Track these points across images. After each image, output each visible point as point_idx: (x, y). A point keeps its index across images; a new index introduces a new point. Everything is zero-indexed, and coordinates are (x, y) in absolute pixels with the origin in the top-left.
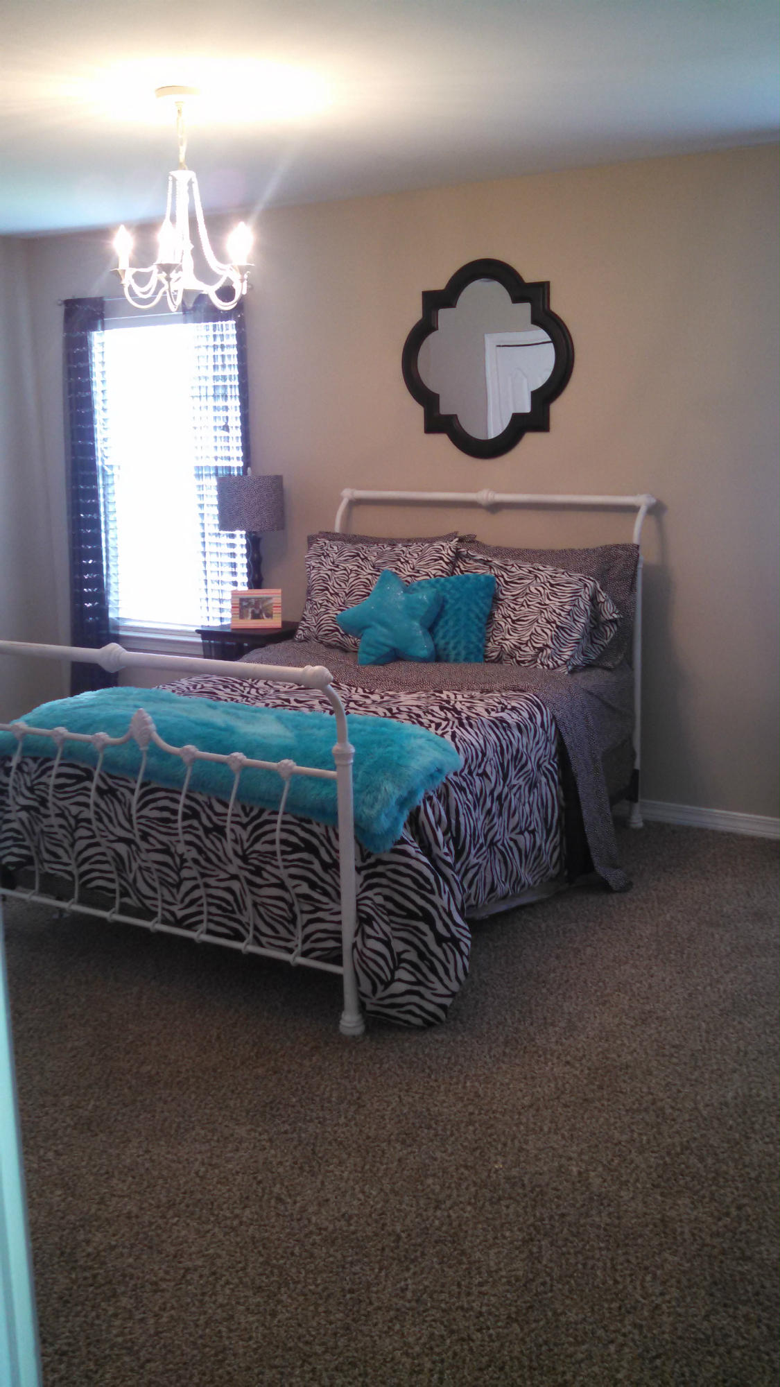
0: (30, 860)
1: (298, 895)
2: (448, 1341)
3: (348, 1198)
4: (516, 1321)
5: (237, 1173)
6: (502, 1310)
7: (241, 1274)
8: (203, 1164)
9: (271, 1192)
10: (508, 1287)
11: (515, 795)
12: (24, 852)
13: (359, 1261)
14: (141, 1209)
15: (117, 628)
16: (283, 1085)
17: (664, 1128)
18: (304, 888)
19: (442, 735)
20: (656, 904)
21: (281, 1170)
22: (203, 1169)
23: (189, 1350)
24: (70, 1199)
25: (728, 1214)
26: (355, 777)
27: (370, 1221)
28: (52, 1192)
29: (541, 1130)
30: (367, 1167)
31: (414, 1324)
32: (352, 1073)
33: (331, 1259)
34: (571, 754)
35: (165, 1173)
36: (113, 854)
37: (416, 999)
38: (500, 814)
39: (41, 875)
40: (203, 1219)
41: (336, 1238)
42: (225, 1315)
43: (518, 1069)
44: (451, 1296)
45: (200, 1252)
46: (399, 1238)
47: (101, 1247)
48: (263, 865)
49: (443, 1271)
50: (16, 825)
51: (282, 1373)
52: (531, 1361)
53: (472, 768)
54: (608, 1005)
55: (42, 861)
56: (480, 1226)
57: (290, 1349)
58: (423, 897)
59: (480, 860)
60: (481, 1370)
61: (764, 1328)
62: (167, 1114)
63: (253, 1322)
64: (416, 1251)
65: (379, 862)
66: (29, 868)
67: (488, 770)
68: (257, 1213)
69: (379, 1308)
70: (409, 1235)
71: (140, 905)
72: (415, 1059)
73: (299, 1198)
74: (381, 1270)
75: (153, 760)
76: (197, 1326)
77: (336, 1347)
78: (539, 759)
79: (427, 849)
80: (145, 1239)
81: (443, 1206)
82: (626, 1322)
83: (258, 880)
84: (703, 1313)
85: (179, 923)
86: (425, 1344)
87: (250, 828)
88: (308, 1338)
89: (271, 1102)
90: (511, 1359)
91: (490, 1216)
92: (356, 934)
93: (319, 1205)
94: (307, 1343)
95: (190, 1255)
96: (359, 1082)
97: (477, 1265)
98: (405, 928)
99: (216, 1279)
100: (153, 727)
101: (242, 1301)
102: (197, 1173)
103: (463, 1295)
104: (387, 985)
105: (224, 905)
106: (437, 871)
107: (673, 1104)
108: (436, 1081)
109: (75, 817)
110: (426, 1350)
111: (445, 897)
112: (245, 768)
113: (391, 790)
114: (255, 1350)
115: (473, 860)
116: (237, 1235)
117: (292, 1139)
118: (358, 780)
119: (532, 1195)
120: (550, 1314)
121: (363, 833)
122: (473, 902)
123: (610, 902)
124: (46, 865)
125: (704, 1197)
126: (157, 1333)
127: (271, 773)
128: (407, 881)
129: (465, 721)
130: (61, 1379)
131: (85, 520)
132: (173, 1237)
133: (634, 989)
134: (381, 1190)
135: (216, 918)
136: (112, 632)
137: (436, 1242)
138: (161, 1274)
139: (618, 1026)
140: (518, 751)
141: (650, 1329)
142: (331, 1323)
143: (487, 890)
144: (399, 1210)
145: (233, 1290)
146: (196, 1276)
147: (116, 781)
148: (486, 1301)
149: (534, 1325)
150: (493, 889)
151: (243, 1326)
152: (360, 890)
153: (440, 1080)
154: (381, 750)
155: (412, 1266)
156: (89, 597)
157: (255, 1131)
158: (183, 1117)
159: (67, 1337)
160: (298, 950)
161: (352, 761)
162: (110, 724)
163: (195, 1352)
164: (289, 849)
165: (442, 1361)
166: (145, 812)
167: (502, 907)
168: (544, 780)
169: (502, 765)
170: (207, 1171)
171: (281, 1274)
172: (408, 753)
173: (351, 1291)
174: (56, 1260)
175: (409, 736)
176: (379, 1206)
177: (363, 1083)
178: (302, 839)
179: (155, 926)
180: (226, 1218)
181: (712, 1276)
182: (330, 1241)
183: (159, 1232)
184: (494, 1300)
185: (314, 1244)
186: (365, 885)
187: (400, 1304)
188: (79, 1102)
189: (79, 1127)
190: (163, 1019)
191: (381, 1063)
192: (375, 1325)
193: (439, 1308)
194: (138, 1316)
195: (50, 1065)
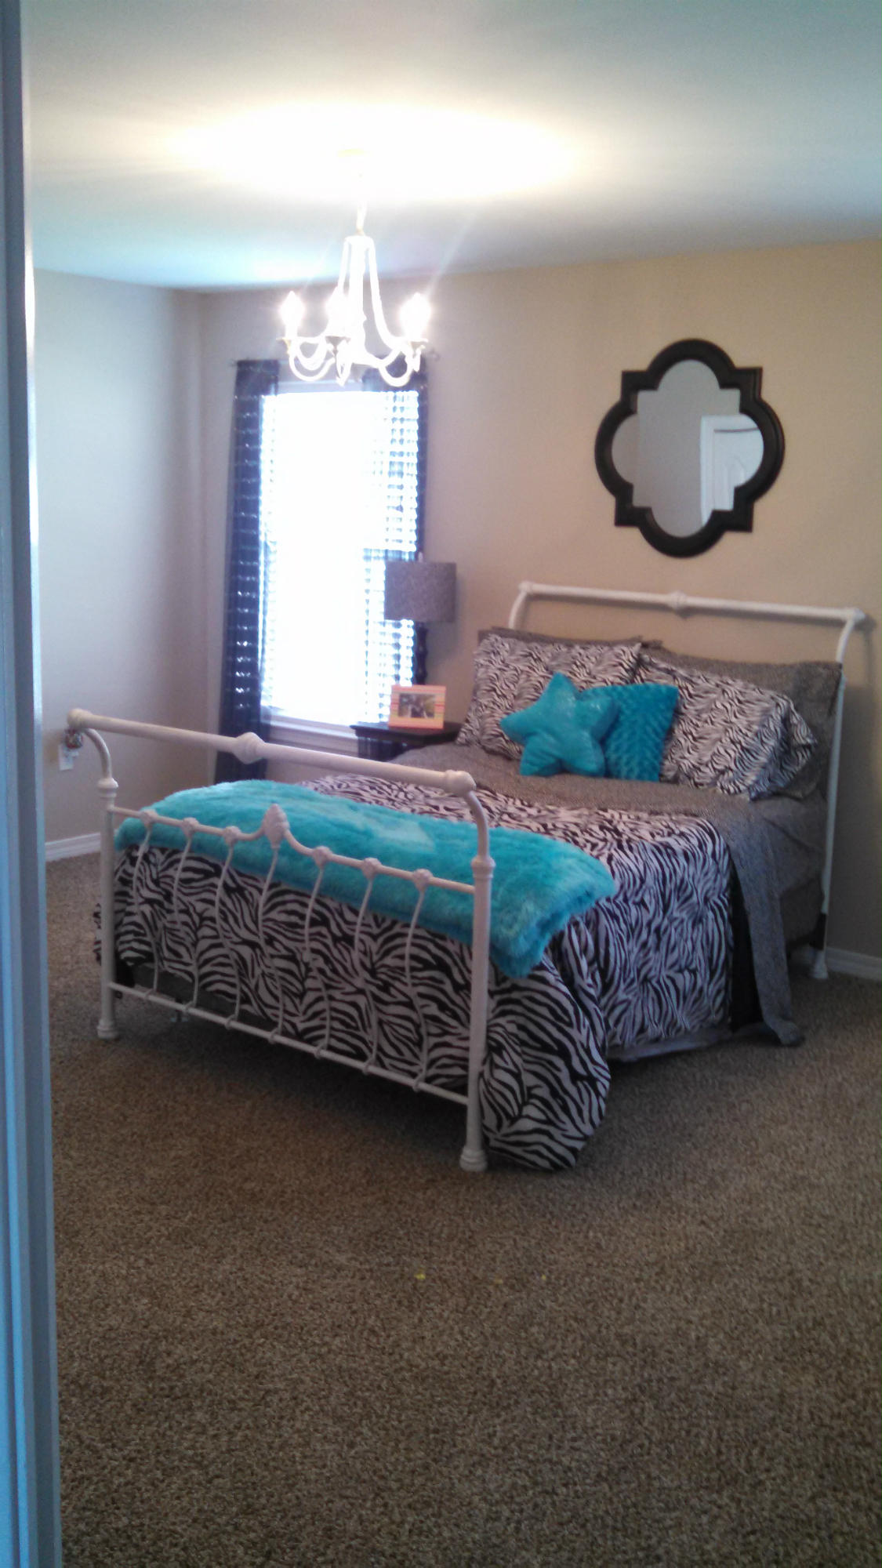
0: (149, 957)
1: (426, 1016)
2: (531, 1492)
3: (445, 1338)
4: (606, 1480)
5: (332, 1300)
6: (592, 1467)
7: (323, 1401)
8: (297, 1287)
9: (365, 1323)
10: (602, 1445)
11: (676, 929)
12: (144, 948)
13: (448, 1402)
14: (228, 1326)
15: (268, 717)
16: (392, 1216)
17: (799, 1302)
18: (433, 1009)
19: (597, 857)
20: (828, 1063)
21: (378, 1302)
22: (296, 1293)
23: (259, 1470)
24: (156, 1308)
25: (853, 1397)
26: (494, 894)
27: (465, 1363)
28: (138, 1300)
29: (663, 1289)
30: (470, 1308)
31: (497, 1472)
32: (467, 1211)
33: (419, 1397)
34: (744, 889)
35: (256, 1292)
36: (235, 956)
37: (545, 1139)
38: (657, 948)
39: (160, 974)
40: (291, 1343)
41: (428, 1377)
42: (301, 1440)
43: (647, 1224)
44: (540, 1447)
45: (283, 1375)
46: (493, 1383)
47: (182, 1360)
48: (391, 981)
49: (536, 1421)
50: (138, 919)
51: (352, 1504)
52: (616, 1521)
53: (628, 895)
54: (756, 1166)
55: (162, 959)
56: (582, 1380)
57: (364, 1482)
58: (560, 1030)
59: (630, 997)
60: (561, 1524)
61: (873, 1517)
62: (266, 1233)
63: (329, 1451)
64: (509, 1399)
65: (516, 988)
66: (148, 965)
67: (647, 899)
68: (347, 1343)
69: (462, 1451)
70: (505, 1382)
71: (260, 1014)
72: (537, 1203)
73: (393, 1333)
74: (470, 1413)
75: (284, 860)
76: (271, 1448)
77: (413, 1485)
78: (708, 892)
79: (568, 979)
80: (228, 1356)
81: (545, 1356)
82: (725, 1493)
83: (385, 997)
84: (809, 1494)
85: (299, 1036)
86: (505, 1493)
87: (381, 940)
88: (384, 1472)
89: (377, 1233)
90: (596, 1518)
91: (595, 1372)
92: (484, 1062)
93: (414, 1341)
94: (383, 1477)
95: (273, 1377)
96: (474, 1221)
97: (573, 1420)
98: (538, 1061)
99: (297, 1404)
100: (286, 824)
101: (320, 1428)
102: (290, 1296)
103: (553, 1448)
104: (513, 1120)
105: (348, 1020)
106: (578, 1002)
107: (813, 1277)
108: (556, 1227)
109: (200, 915)
110: (506, 1499)
111: (584, 1032)
112: (378, 874)
113: (531, 911)
114: (328, 1479)
115: (621, 996)
116: (324, 1363)
117: (394, 1272)
118: (499, 897)
119: (642, 1356)
120: (643, 1477)
121: (499, 953)
122: (618, 1040)
123: (777, 1057)
124: (166, 963)
125: (830, 1376)
126: (229, 1451)
127: (406, 882)
128: (544, 1011)
129: (625, 844)
130: (127, 1484)
131: (243, 598)
132: (257, 1358)
133: (789, 1151)
134: (482, 1333)
135: (338, 1034)
136: (263, 721)
137: (533, 1392)
138: (240, 1393)
139: (764, 1190)
140: (682, 881)
141: (748, 1503)
142: (410, 1460)
143: (637, 1027)
144: (498, 1356)
145: (312, 1416)
146: (276, 1399)
147: (246, 880)
148: (576, 1457)
149: (624, 1487)
150: (642, 1030)
151: (317, 1454)
152: (491, 1015)
153: (561, 1227)
154: (527, 867)
155: (503, 1413)
156: (241, 682)
157: (356, 1260)
158: (282, 1238)
159: (136, 1444)
160: (421, 1076)
161: (491, 876)
162: (242, 818)
163: (266, 1473)
164: (420, 966)
165: (521, 1511)
166: (273, 915)
167: (654, 1051)
168: (710, 915)
169: (663, 895)
170: (301, 1295)
171: (364, 1406)
172: (556, 872)
173: (436, 1431)
174: (135, 1367)
175: (559, 855)
176: (477, 1349)
177: (477, 1221)
178: (434, 956)
179: (274, 1037)
180: (315, 1344)
181: (825, 1458)
182: (420, 1378)
183: (243, 1351)
184: (585, 1456)
185: (403, 1380)
186: (498, 1011)
187: (486, 1449)
188: (176, 1213)
189: (173, 1237)
190: (273, 1136)
191: (500, 1204)
192: (456, 1468)
193: (526, 1458)
194: (211, 1431)
195: (151, 1172)
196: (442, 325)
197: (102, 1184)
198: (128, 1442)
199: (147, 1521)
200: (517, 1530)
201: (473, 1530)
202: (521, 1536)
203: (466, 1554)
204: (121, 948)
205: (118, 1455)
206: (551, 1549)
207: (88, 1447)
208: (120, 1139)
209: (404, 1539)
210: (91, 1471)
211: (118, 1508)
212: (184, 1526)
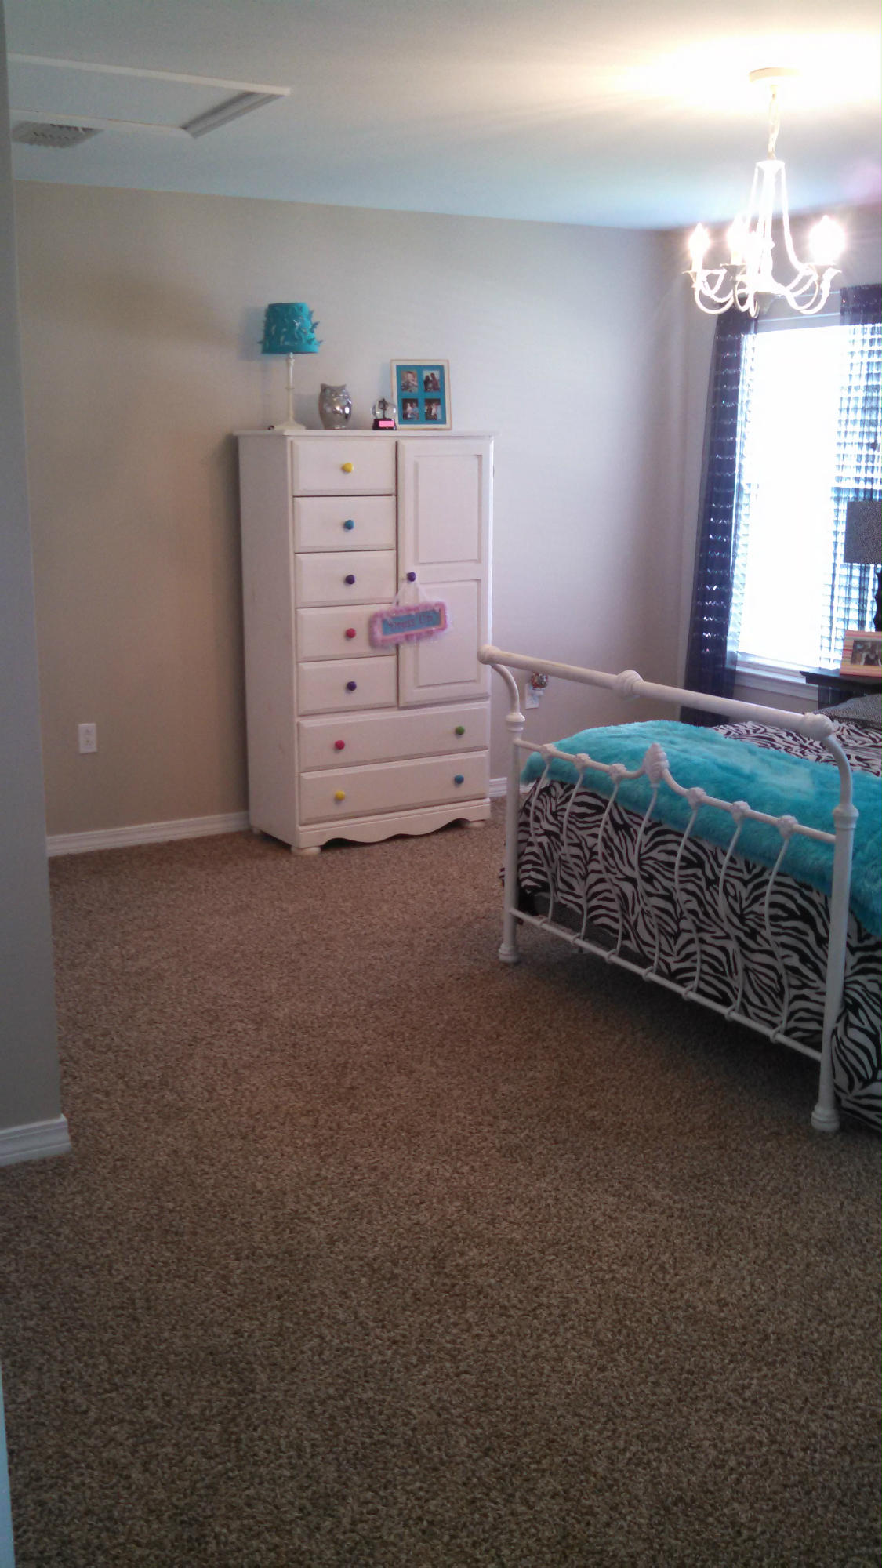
0: (545, 887)
1: (787, 967)
2: (764, 1449)
3: (733, 1286)
4: (850, 1453)
5: (633, 1232)
6: (840, 1439)
7: (590, 1323)
8: (604, 1214)
9: (659, 1258)
10: (858, 1419)
12: (540, 877)
13: (713, 1347)
14: (525, 1239)
15: (735, 662)
16: (722, 1162)
18: (794, 961)
21: (677, 1241)
22: (601, 1219)
23: (506, 1374)
24: (465, 1212)
27: (744, 1314)
28: (451, 1202)
30: (769, 1262)
31: (738, 1422)
32: (803, 1168)
33: (685, 1337)
35: (563, 1213)
36: (619, 892)
39: (555, 904)
40: (579, 1264)
41: (701, 1320)
42: (555, 1355)
44: (792, 1407)
45: (560, 1292)
46: (767, 1338)
47: (471, 1262)
48: (758, 928)
49: (797, 1382)
50: (535, 849)
51: (582, 1423)
52: (845, 1495)
55: (557, 890)
57: (602, 1404)
60: (785, 1486)
62: (591, 1160)
63: (579, 1370)
64: (777, 1355)
65: (880, 946)
66: (545, 895)
68: (633, 1274)
69: (711, 1397)
70: (779, 1339)
71: (638, 950)
73: (682, 1272)
74: (731, 1361)
75: (664, 799)
76: (524, 1356)
77: (649, 1417)
81: (830, 1322)
83: (751, 944)
85: (672, 976)
86: (738, 1444)
87: (750, 886)
88: (624, 1400)
89: (701, 1175)
90: (824, 1487)
92: (838, 1020)
93: (700, 1284)
94: (621, 1405)
95: (550, 1292)
96: (806, 1178)
97: (837, 1388)
99: (564, 1322)
100: (666, 763)
101: (578, 1347)
102: (593, 1221)
103: (806, 1411)
104: (867, 1083)
105: (717, 964)
109: (590, 849)
110: (737, 1450)
112: (747, 819)
114: (568, 1395)
116: (604, 1288)
117: (705, 1216)
121: (859, 905)
124: (559, 894)
126: (485, 1351)
127: (774, 828)
130: (383, 1362)
131: (715, 542)
132: (542, 1272)
134: (773, 1288)
135: (707, 978)
136: (728, 666)
137: (804, 1353)
138: (515, 1301)
142: (654, 1394)
144: (781, 1313)
145: (574, 1336)
146: (545, 1313)
147: (632, 817)
148: (827, 1425)
151: (566, 1371)
152: (850, 972)
155: (765, 1368)
156: (707, 627)
157: (671, 1198)
158: (606, 1166)
159: (404, 1329)
160: (783, 1026)
161: (854, 826)
162: (634, 757)
163: (512, 1379)
164: (785, 915)
165: (749, 1465)
166: (653, 854)
170: (605, 1222)
171: (628, 1335)
173: (690, 1372)
174: (426, 1261)
176: (762, 1302)
177: (809, 1180)
178: (799, 907)
179: (649, 974)
180: (601, 1269)
182: (692, 1320)
183: (532, 1264)
184: (835, 1426)
185: (676, 1318)
186: (858, 968)
187: (734, 1399)
188: (514, 1128)
189: (504, 1150)
190: (633, 1070)
191: (841, 1164)
192: (697, 1410)
193: (773, 1416)
194: (476, 1331)
195: (504, 1088)
197: (456, 1093)
198: (397, 1326)
199: (388, 1398)
200: (738, 1481)
201: (692, 1472)
202: (738, 1488)
203: (677, 1493)
204: (522, 876)
205: (385, 1335)
206: (765, 1507)
207: (361, 1323)
208: (487, 1054)
209: (620, 1465)
210: (357, 1345)
211: (368, 1382)
212: (420, 1410)
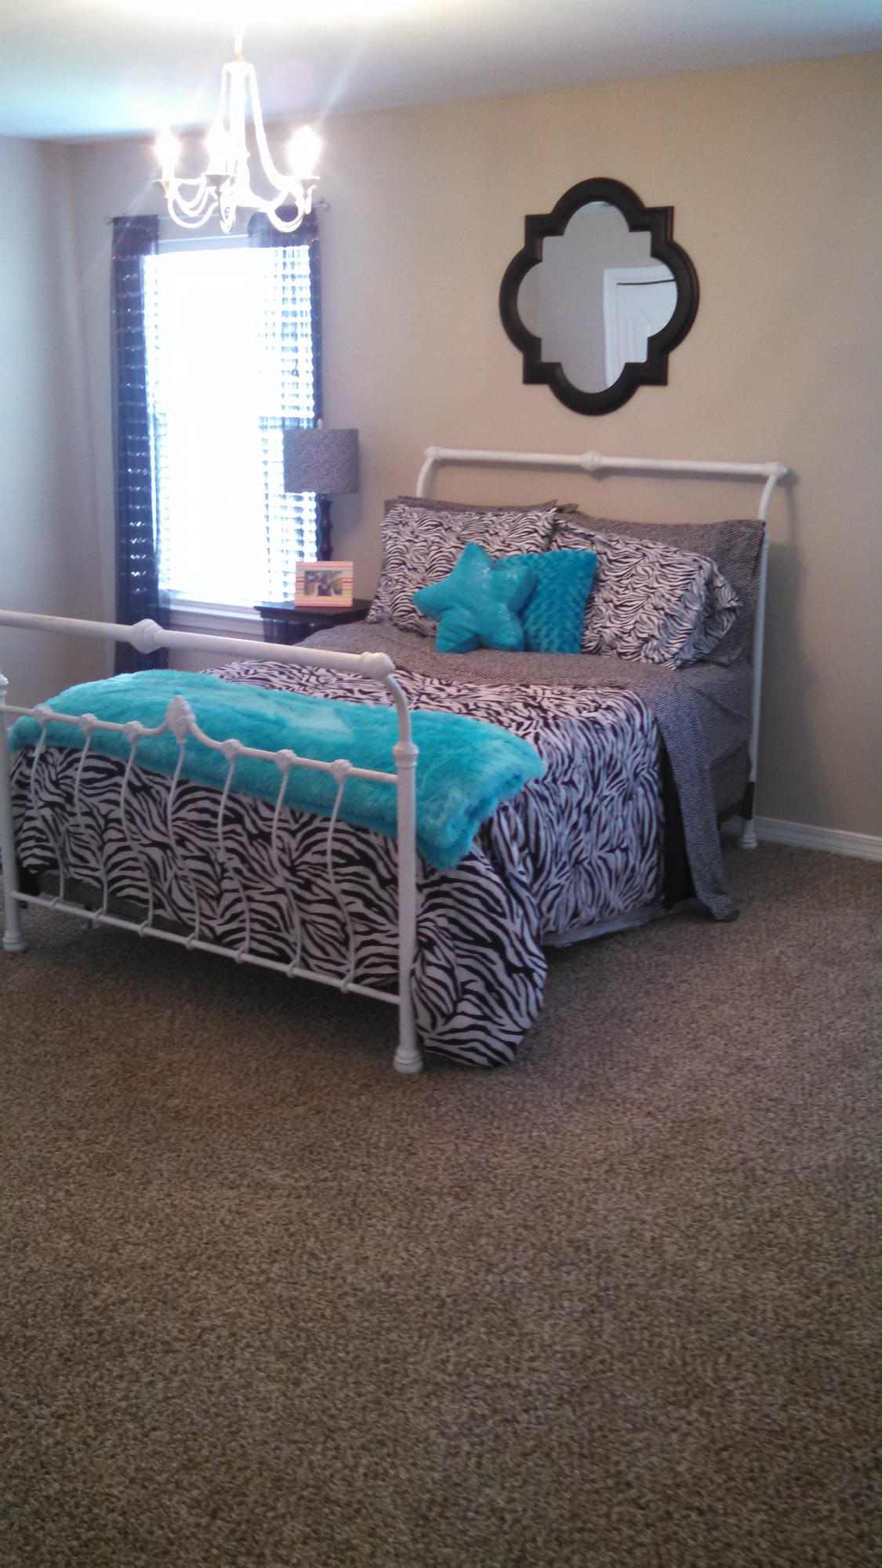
0: (54, 864)
1: (352, 914)
3: (389, 1257)
4: (569, 1402)
5: (268, 1223)
6: (553, 1389)
7: (264, 1336)
8: (230, 1211)
9: (304, 1246)
10: (562, 1364)
11: (606, 807)
12: (47, 854)
13: (397, 1327)
14: (157, 1259)
15: (168, 601)
16: (326, 1127)
17: (753, 1192)
18: (359, 906)
19: (523, 737)
20: (764, 936)
21: (316, 1222)
22: (229, 1217)
23: (199, 1419)
24: (80, 1244)
25: (817, 1292)
26: (418, 782)
27: (412, 1283)
28: (59, 1237)
29: (614, 1189)
30: (414, 1222)
31: (453, 1401)
32: (404, 1116)
33: (366, 1324)
34: (674, 763)
35: (186, 1220)
36: (146, 859)
37: (481, 1035)
38: (588, 829)
39: (66, 880)
40: (226, 1273)
41: (373, 1301)
42: (242, 1381)
43: (592, 1119)
44: (498, 1370)
45: (219, 1310)
46: (443, 1304)
47: (110, 1301)
48: (313, 879)
49: (490, 1342)
50: (39, 824)
51: (301, 1450)
52: (582, 1447)
53: (557, 775)
54: (699, 1050)
55: (67, 865)
56: (535, 1294)
57: (313, 1423)
58: (493, 921)
59: (562, 881)
60: (524, 1455)
61: (848, 1422)
62: (193, 1154)
63: (273, 1391)
64: (461, 1319)
65: (444, 880)
66: (53, 872)
67: (576, 778)
68: (286, 1269)
69: (416, 1381)
70: (455, 1301)
71: (174, 918)
72: (476, 1103)
73: (334, 1254)
74: (421, 1338)
75: (192, 755)
76: (210, 1392)
77: (365, 1422)
78: (637, 767)
79: (499, 867)
80: (160, 1293)
81: (495, 1270)
82: (694, 1408)
83: (307, 895)
84: (780, 1401)
85: (218, 940)
86: (463, 1424)
87: (299, 836)
88: (334, 1411)
89: (311, 1146)
90: (560, 1444)
91: (548, 1283)
92: (415, 961)
93: (357, 1263)
94: (332, 1417)
95: (209, 1313)
96: (412, 1126)
97: (529, 1337)
98: (472, 955)
99: (236, 1342)
100: (192, 717)
101: (262, 1366)
102: (222, 1221)
103: (511, 1371)
104: (448, 1018)
105: (269, 921)
106: (510, 892)
107: (766, 1165)
108: (499, 1128)
109: (105, 817)
110: (466, 1432)
111: (518, 921)
112: (294, 767)
113: (458, 798)
114: (273, 1422)
115: (553, 880)
116: (263, 1293)
117: (332, 1188)
118: (423, 786)
119: (597, 1261)
120: (607, 1396)
121: (425, 844)
122: (551, 927)
123: (713, 932)
124: (72, 869)
125: (792, 1271)
126: (166, 1399)
127: (323, 774)
128: (476, 903)
129: (551, 721)
130: (57, 1444)
131: (134, 476)
132: (192, 1291)
133: (732, 1032)
134: (428, 1249)
135: (259, 936)
136: (162, 605)
137: (485, 1310)
138: (175, 1333)
139: (709, 1074)
140: (611, 757)
141: (719, 1417)
142: (360, 1395)
143: (570, 913)
144: (446, 1273)
145: (253, 1354)
146: (213, 1338)
147: (152, 777)
148: (536, 1379)
149: (588, 1408)
150: (576, 914)
151: (261, 1396)
152: (421, 910)
153: (503, 1127)
154: (451, 752)
155: (455, 1336)
156: (137, 566)
157: (291, 1177)
158: (211, 1157)
159: (65, 1399)
160: (350, 975)
161: (415, 764)
162: (145, 712)
163: (207, 1421)
164: (343, 861)
165: (482, 1443)
166: (183, 813)
167: (588, 934)
168: (640, 790)
169: (592, 772)
170: (234, 1220)
171: (308, 1338)
172: (482, 756)
173: (386, 1361)
174: (59, 1312)
175: (485, 736)
176: (424, 1267)
177: (416, 1127)
178: (357, 851)
179: (191, 942)
180: (252, 1273)
181: (794, 1361)
182: (366, 1304)
183: (176, 1285)
184: (545, 1377)
185: (348, 1306)
186: (427, 905)
187: (440, 1377)
188: (97, 1137)
189: (95, 1164)
190: (196, 1047)
191: (438, 1105)
192: (410, 1400)
193: (482, 1384)
194: (146, 1378)
195: (67, 1094)
196: (333, 160)
197: (16, 1110)
198: (55, 1397)
199: (80, 1486)
200: (479, 1465)
201: (431, 1468)
202: (483, 1472)
203: (427, 1496)
204: (22, 855)
205: (46, 1412)
206: (516, 1484)
207: (12, 1406)
208: (33, 1059)
209: (359, 1484)
210: (16, 1433)
211: (48, 1473)
212: (121, 1488)
